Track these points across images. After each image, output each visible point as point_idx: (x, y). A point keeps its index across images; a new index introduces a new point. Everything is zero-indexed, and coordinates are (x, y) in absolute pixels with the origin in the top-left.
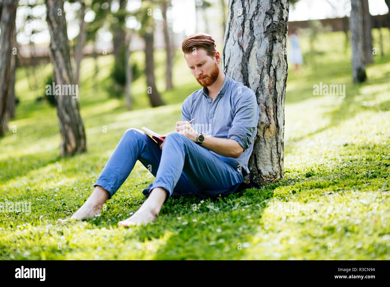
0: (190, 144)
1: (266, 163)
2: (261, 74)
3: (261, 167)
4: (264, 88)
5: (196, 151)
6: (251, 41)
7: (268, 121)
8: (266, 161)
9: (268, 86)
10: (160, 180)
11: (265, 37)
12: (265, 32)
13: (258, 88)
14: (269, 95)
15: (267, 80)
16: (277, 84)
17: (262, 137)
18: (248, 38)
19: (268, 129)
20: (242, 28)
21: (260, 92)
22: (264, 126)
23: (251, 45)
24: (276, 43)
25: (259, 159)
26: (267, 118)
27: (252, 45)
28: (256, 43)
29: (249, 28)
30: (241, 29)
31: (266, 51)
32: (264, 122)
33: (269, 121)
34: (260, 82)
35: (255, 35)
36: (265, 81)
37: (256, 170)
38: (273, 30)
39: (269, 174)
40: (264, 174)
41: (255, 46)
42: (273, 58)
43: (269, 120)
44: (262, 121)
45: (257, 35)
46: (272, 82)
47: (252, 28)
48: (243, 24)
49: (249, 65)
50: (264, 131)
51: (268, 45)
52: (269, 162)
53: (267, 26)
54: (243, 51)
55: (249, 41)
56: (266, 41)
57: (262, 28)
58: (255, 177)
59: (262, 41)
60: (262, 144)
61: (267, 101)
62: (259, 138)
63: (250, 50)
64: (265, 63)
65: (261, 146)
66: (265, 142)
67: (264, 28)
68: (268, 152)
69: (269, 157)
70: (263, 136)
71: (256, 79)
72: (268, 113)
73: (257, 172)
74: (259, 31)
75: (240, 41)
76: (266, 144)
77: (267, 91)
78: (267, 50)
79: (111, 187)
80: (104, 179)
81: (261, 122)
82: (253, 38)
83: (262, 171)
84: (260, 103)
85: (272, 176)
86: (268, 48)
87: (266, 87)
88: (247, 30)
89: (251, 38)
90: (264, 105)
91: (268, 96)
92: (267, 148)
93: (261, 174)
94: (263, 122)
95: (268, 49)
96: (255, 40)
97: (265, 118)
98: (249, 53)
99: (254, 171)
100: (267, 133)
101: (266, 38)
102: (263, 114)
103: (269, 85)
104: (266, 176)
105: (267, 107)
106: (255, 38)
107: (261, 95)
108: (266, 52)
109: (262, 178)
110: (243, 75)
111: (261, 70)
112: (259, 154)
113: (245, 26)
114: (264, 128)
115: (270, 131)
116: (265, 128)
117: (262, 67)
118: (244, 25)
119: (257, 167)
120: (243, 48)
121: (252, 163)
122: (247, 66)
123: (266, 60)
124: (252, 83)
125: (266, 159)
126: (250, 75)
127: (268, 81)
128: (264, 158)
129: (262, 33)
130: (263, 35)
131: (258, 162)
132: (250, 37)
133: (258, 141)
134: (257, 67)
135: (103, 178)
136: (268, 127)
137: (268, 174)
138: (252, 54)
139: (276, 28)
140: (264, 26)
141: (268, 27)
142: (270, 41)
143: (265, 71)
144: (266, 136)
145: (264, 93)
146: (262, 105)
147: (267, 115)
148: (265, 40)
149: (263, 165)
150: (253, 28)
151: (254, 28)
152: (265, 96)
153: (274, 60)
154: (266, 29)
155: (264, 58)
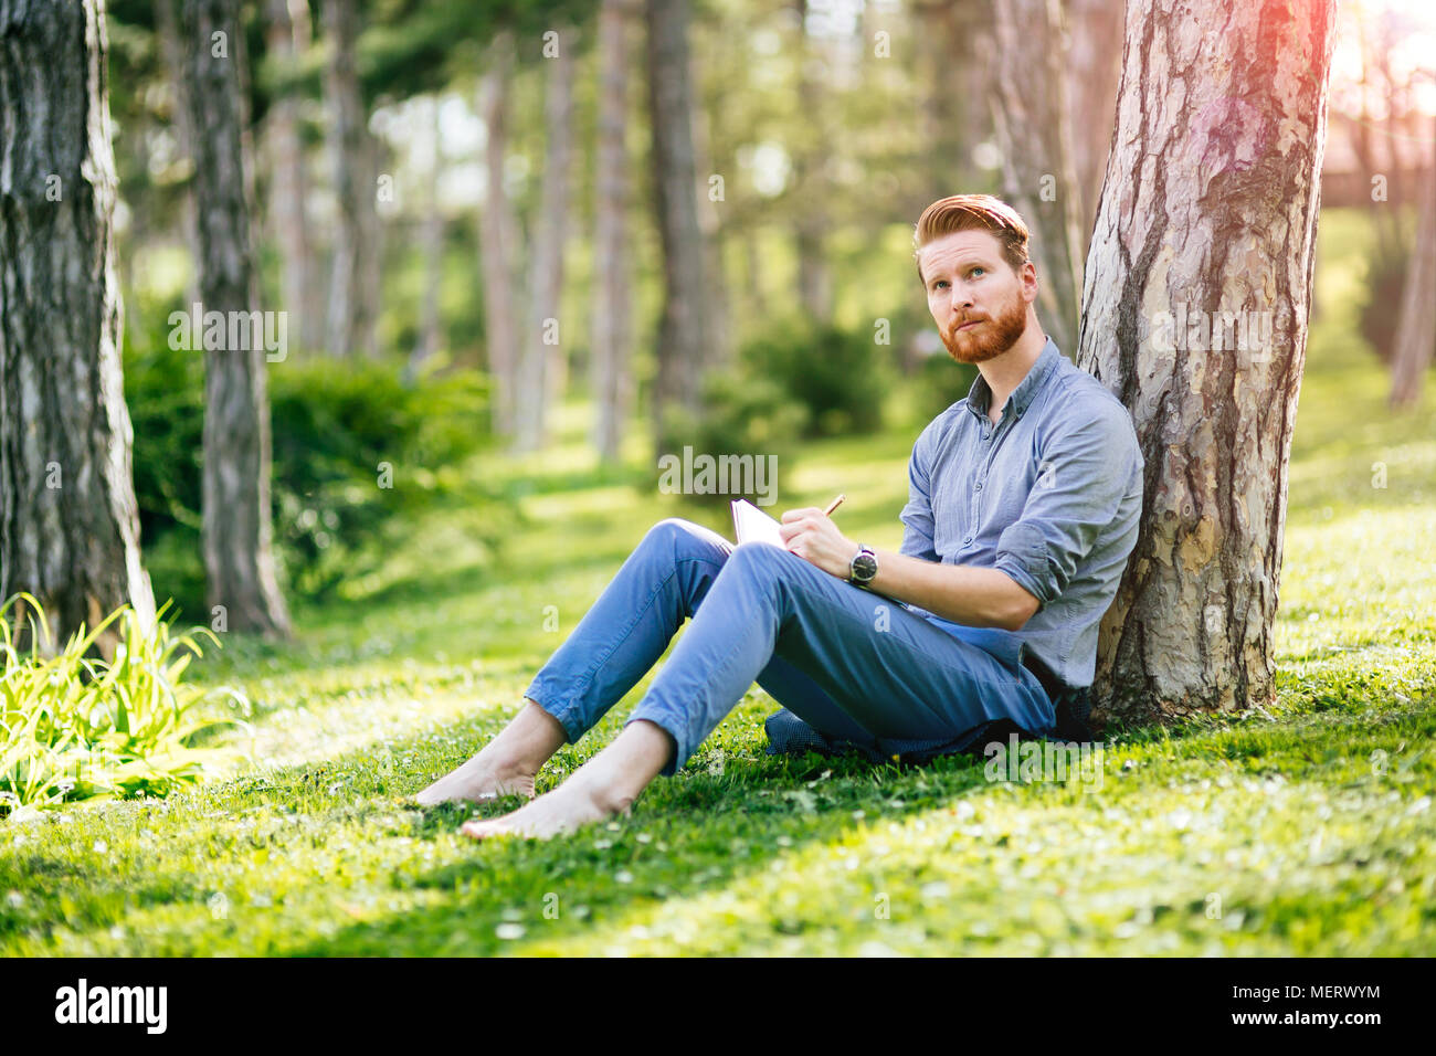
0: (809, 579)
1: (1177, 653)
3: (1158, 669)
4: (1186, 394)
5: (834, 607)
6: (1153, 229)
7: (1192, 508)
8: (1178, 648)
9: (1199, 387)
10: (654, 696)
11: (1201, 216)
12: (1201, 201)
13: (1166, 393)
14: (1204, 419)
15: (1198, 366)
16: (1238, 381)
17: (1169, 563)
18: (1147, 218)
19: (1190, 537)
20: (1134, 186)
21: (1170, 407)
22: (1177, 526)
23: (1154, 242)
24: (1239, 237)
25: (1155, 637)
26: (1190, 499)
27: (1158, 243)
28: (1169, 237)
29: (1153, 186)
30: (1131, 188)
31: (1201, 267)
32: (1178, 513)
33: (1197, 511)
34: (1174, 373)
35: (1169, 207)
36: (1193, 369)
37: (1140, 677)
38: (1232, 192)
39: (1185, 691)
40: (1165, 693)
41: (1168, 249)
42: (1224, 289)
43: (1198, 505)
44: (1171, 509)
45: (1175, 208)
46: (1216, 374)
47: (1160, 188)
48: (1136, 172)
49: (1143, 312)
50: (1176, 543)
51: (1209, 244)
52: (1193, 652)
53: (1211, 176)
54: (1128, 264)
55: (1148, 230)
56: (1205, 231)
57: (1194, 184)
58: (1131, 699)
59: (1191, 230)
60: (1170, 588)
61: (1192, 440)
62: (1158, 565)
63: (1151, 260)
64: (1197, 308)
65: (1164, 595)
66: (1178, 582)
67: (1201, 185)
68: (1188, 617)
69: (1191, 632)
70: (1173, 560)
71: (1160, 363)
72: (1196, 481)
73: (1141, 684)
74: (1183, 194)
75: (1124, 229)
76: (1181, 590)
77: (1195, 406)
78: (1203, 260)
79: (570, 707)
80: (552, 680)
81: (1168, 512)
82: (1163, 218)
83: (1162, 681)
84: (1168, 446)
85: (1197, 701)
86: (1209, 253)
87: (1195, 387)
88: (1146, 191)
89: (1157, 219)
90: (1181, 452)
91: (1199, 421)
92: (1185, 603)
93: (1157, 689)
94: (1173, 513)
95: (1208, 260)
96: (1168, 225)
97: (1181, 498)
98: (1146, 275)
99: (1133, 681)
100: (1188, 551)
101: (1204, 219)
102: (1174, 487)
103: (1204, 383)
104: (1171, 700)
105: (1194, 462)
106: (1166, 221)
107: (1175, 419)
108: (1201, 270)
109: (1157, 704)
110: (1121, 348)
112: (1153, 622)
113: (1143, 177)
114: (1177, 534)
115: (1198, 542)
116: (1181, 530)
118: (1139, 174)
119: (1144, 665)
120: (1128, 255)
121: (1127, 650)
122: (1136, 317)
123: (1199, 296)
124: (1148, 374)
125: (1178, 639)
126: (1142, 348)
127: (1203, 370)
128: (1170, 638)
129: (1193, 203)
130: (1195, 211)
131: (1147, 650)
132: (1152, 217)
133: (1153, 575)
135: (546, 678)
136: (1193, 530)
137: (1181, 693)
138: (1153, 274)
139: (1243, 184)
140: (1201, 179)
141: (1215, 181)
142: (1217, 232)
144: (1183, 561)
145: (1186, 413)
146: (1176, 453)
147: (1192, 488)
148: (1200, 227)
149: (1168, 661)
150: (1164, 184)
151: (1169, 185)
152: (1188, 423)
153: (1230, 297)
154: (1205, 189)
155: (1194, 291)
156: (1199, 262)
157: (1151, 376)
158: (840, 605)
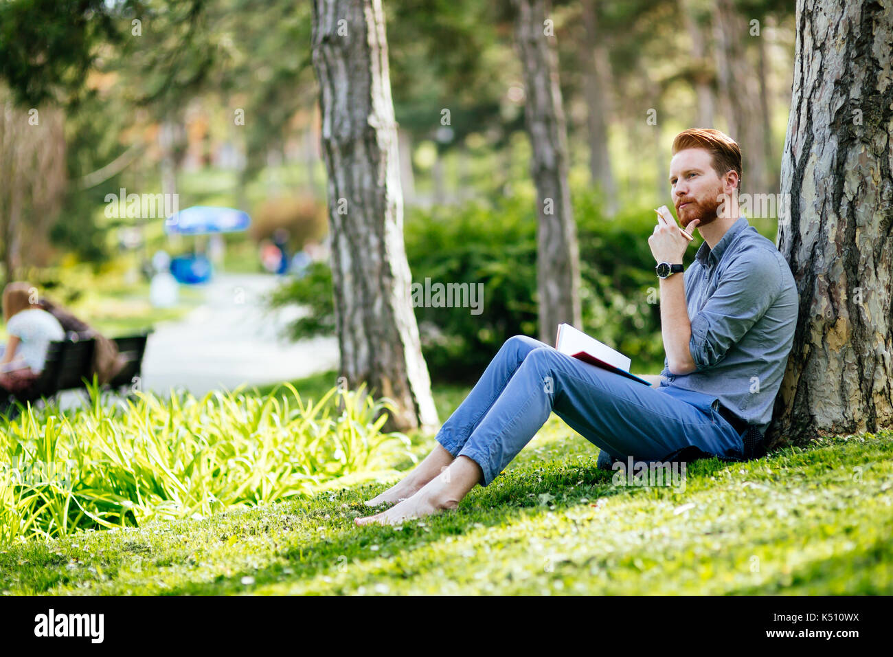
0: (572, 369)
1: (827, 400)
2: (822, 213)
3: (817, 411)
4: (826, 243)
5: (588, 385)
6: (806, 143)
7: (832, 313)
8: (827, 397)
9: (834, 238)
11: (831, 135)
12: (831, 125)
13: (816, 243)
14: (837, 258)
15: (833, 226)
16: (858, 233)
17: (820, 346)
18: (803, 137)
19: (832, 330)
20: (798, 118)
21: (818, 252)
22: (823, 324)
23: (807, 152)
24: (854, 145)
25: (814, 392)
26: (831, 307)
27: (809, 152)
28: (815, 148)
29: (806, 117)
30: (796, 119)
31: (832, 165)
32: (823, 316)
33: (835, 314)
34: (820, 230)
35: (814, 130)
36: (830, 228)
37: (807, 416)
38: (848, 119)
39: (832, 424)
40: (821, 425)
41: (814, 155)
42: (846, 178)
43: (836, 310)
44: (819, 313)
45: (817, 130)
46: (843, 230)
47: (809, 118)
48: (799, 109)
49: (802, 195)
50: (824, 334)
51: (835, 151)
52: (837, 399)
53: (836, 109)
54: (795, 165)
55: (803, 144)
56: (833, 143)
57: (827, 114)
58: (800, 430)
59: (826, 143)
60: (822, 361)
61: (831, 271)
62: (814, 347)
63: (806, 163)
64: (830, 191)
65: (818, 365)
66: (826, 357)
67: (831, 115)
68: (834, 378)
69: (836, 387)
70: (823, 344)
71: (812, 225)
72: (834, 296)
73: (807, 420)
74: (822, 121)
75: (793, 145)
76: (829, 362)
77: (831, 250)
78: (832, 161)
81: (818, 315)
82: (811, 136)
83: (818, 418)
84: (817, 275)
86: (835, 157)
87: (831, 240)
88: (803, 121)
89: (808, 138)
90: (824, 278)
91: (834, 260)
92: (831, 370)
93: (815, 423)
94: (821, 316)
95: (835, 161)
96: (814, 141)
97: (825, 307)
98: (803, 172)
99: (802, 418)
100: (832, 339)
101: (833, 136)
102: (821, 299)
103: (837, 236)
104: (824, 429)
105: (832, 284)
106: (813, 138)
107: (821, 259)
108: (831, 167)
110: (792, 217)
111: (820, 206)
112: (812, 382)
113: (802, 112)
114: (824, 329)
115: (837, 333)
116: (826, 325)
117: (824, 198)
118: (800, 111)
119: (809, 409)
120: (795, 160)
121: (799, 400)
122: (799, 197)
123: (831, 183)
124: (805, 233)
125: (828, 392)
126: (802, 217)
127: (836, 228)
128: (823, 391)
129: (827, 126)
130: (828, 131)
131: (810, 399)
132: (806, 136)
133: (812, 354)
134: (815, 198)
135: (447, 428)
136: (833, 326)
137: (830, 425)
138: (806, 170)
140: (830, 112)
141: (838, 113)
142: (840, 144)
143: (829, 207)
144: (828, 345)
145: (827, 255)
146: (822, 279)
147: (832, 300)
148: (831, 141)
149: (822, 406)
150: (811, 115)
151: (814, 116)
152: (828, 261)
153: (850, 182)
154: (833, 117)
155: (828, 180)
156: (830, 163)
157: (807, 233)
158: (592, 384)
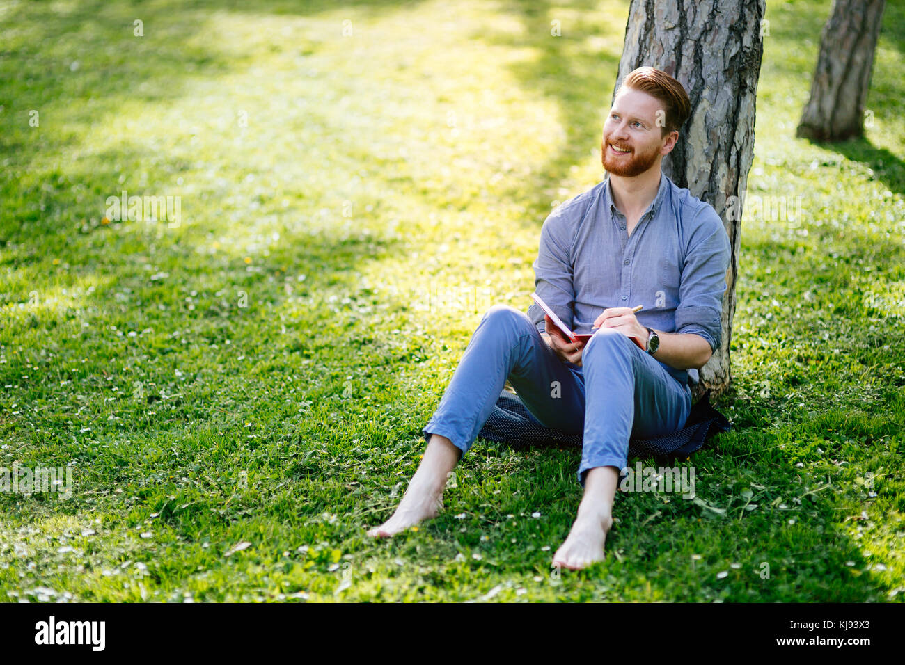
2: (714, 161)
4: (717, 193)
6: (695, 88)
9: (724, 188)
11: (725, 82)
12: (725, 71)
13: (705, 192)
15: (723, 175)
16: (739, 183)
18: (689, 81)
20: (676, 58)
23: (695, 96)
24: (744, 94)
27: (698, 97)
28: (706, 93)
29: (693, 59)
30: (673, 58)
31: (727, 113)
34: (710, 180)
35: (704, 74)
36: (721, 177)
38: (741, 66)
41: (705, 101)
42: (738, 128)
45: (709, 75)
46: (732, 180)
47: (698, 58)
48: (678, 49)
49: (689, 141)
51: (731, 100)
53: (730, 57)
55: (692, 88)
56: (728, 90)
57: (720, 61)
59: (720, 90)
64: (723, 139)
67: (725, 62)
71: (700, 174)
74: (714, 66)
77: (722, 201)
78: (728, 110)
82: (701, 81)
85: (720, 380)
86: (731, 105)
87: (722, 190)
88: (687, 63)
89: (697, 82)
91: (725, 210)
95: (731, 109)
96: (705, 86)
101: (727, 83)
103: (726, 185)
104: (709, 382)
106: (703, 83)
108: (727, 116)
109: (703, 385)
110: (674, 163)
111: (712, 154)
113: (684, 53)
117: (717, 147)
118: (680, 51)
122: (684, 143)
123: (725, 132)
124: (693, 181)
126: (689, 164)
127: (726, 178)
129: (720, 73)
130: (722, 78)
132: (693, 80)
134: (706, 147)
137: (713, 376)
138: (695, 116)
139: (747, 61)
140: (724, 56)
141: (732, 59)
142: (734, 92)
143: (721, 156)
145: (717, 205)
148: (725, 88)
150: (701, 59)
151: (704, 60)
153: (740, 132)
154: (727, 64)
155: (722, 128)
156: (726, 111)
157: (696, 182)
